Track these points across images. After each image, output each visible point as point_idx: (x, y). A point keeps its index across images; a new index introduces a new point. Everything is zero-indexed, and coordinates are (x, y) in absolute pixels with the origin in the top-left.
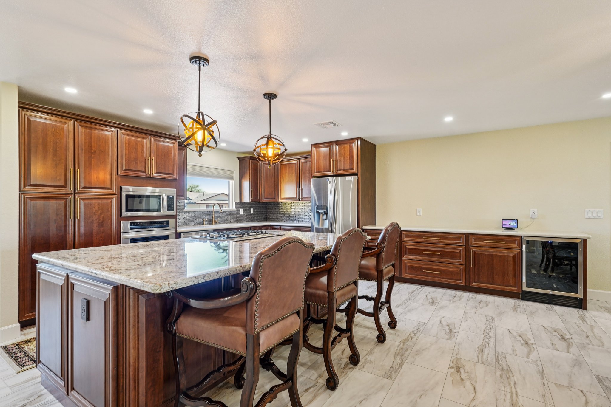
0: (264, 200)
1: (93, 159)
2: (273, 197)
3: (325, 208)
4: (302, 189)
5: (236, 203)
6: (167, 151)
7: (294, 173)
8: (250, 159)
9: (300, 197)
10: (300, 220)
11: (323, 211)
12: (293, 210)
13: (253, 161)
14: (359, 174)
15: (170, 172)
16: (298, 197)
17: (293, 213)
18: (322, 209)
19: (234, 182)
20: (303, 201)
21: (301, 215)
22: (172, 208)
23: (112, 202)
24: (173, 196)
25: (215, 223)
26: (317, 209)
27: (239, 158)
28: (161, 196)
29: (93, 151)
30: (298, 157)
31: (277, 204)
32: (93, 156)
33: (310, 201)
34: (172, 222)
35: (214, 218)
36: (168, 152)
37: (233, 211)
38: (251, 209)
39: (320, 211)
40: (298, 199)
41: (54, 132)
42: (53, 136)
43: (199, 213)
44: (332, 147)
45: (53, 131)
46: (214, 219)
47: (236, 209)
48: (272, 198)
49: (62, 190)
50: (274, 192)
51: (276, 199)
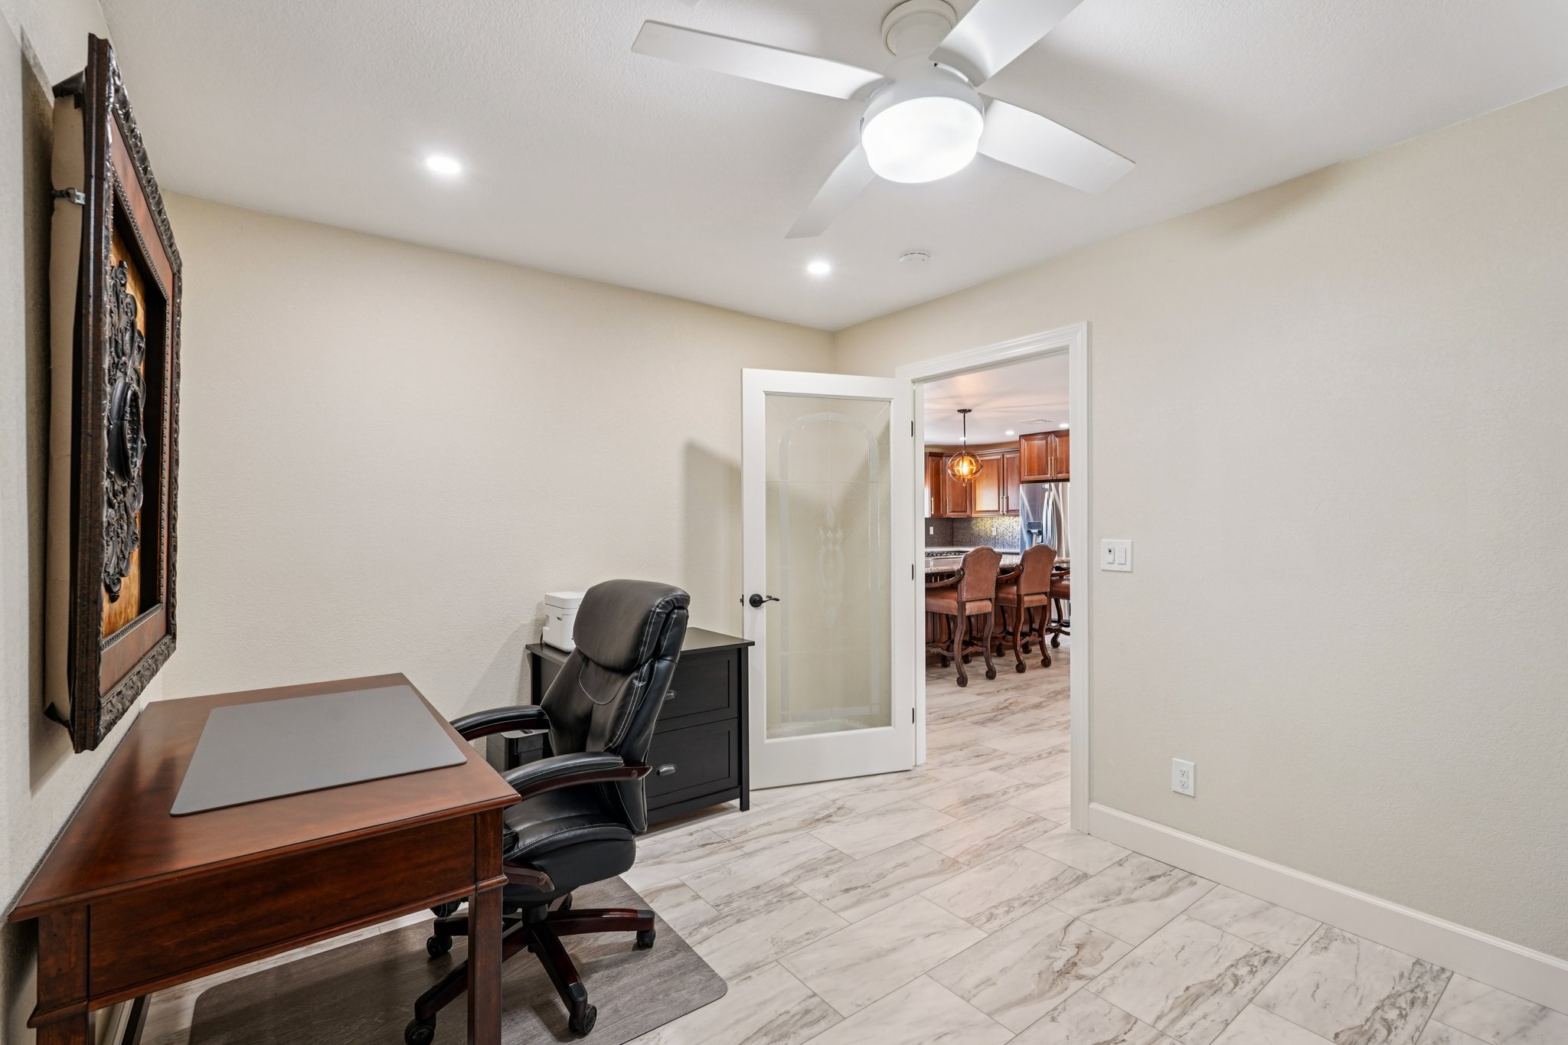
0: (949, 514)
3: (1040, 525)
4: (1007, 498)
7: (996, 474)
9: (1005, 510)
10: (1005, 544)
11: (1036, 531)
12: (994, 529)
13: (933, 458)
16: (1001, 510)
17: (994, 534)
18: (1035, 528)
20: (1010, 516)
21: (1007, 537)
26: (1029, 528)
30: (1002, 450)
31: (969, 519)
33: (1018, 516)
39: (1032, 531)
40: (1001, 513)
44: (1049, 438)
48: (961, 512)
50: (964, 502)
51: (968, 513)
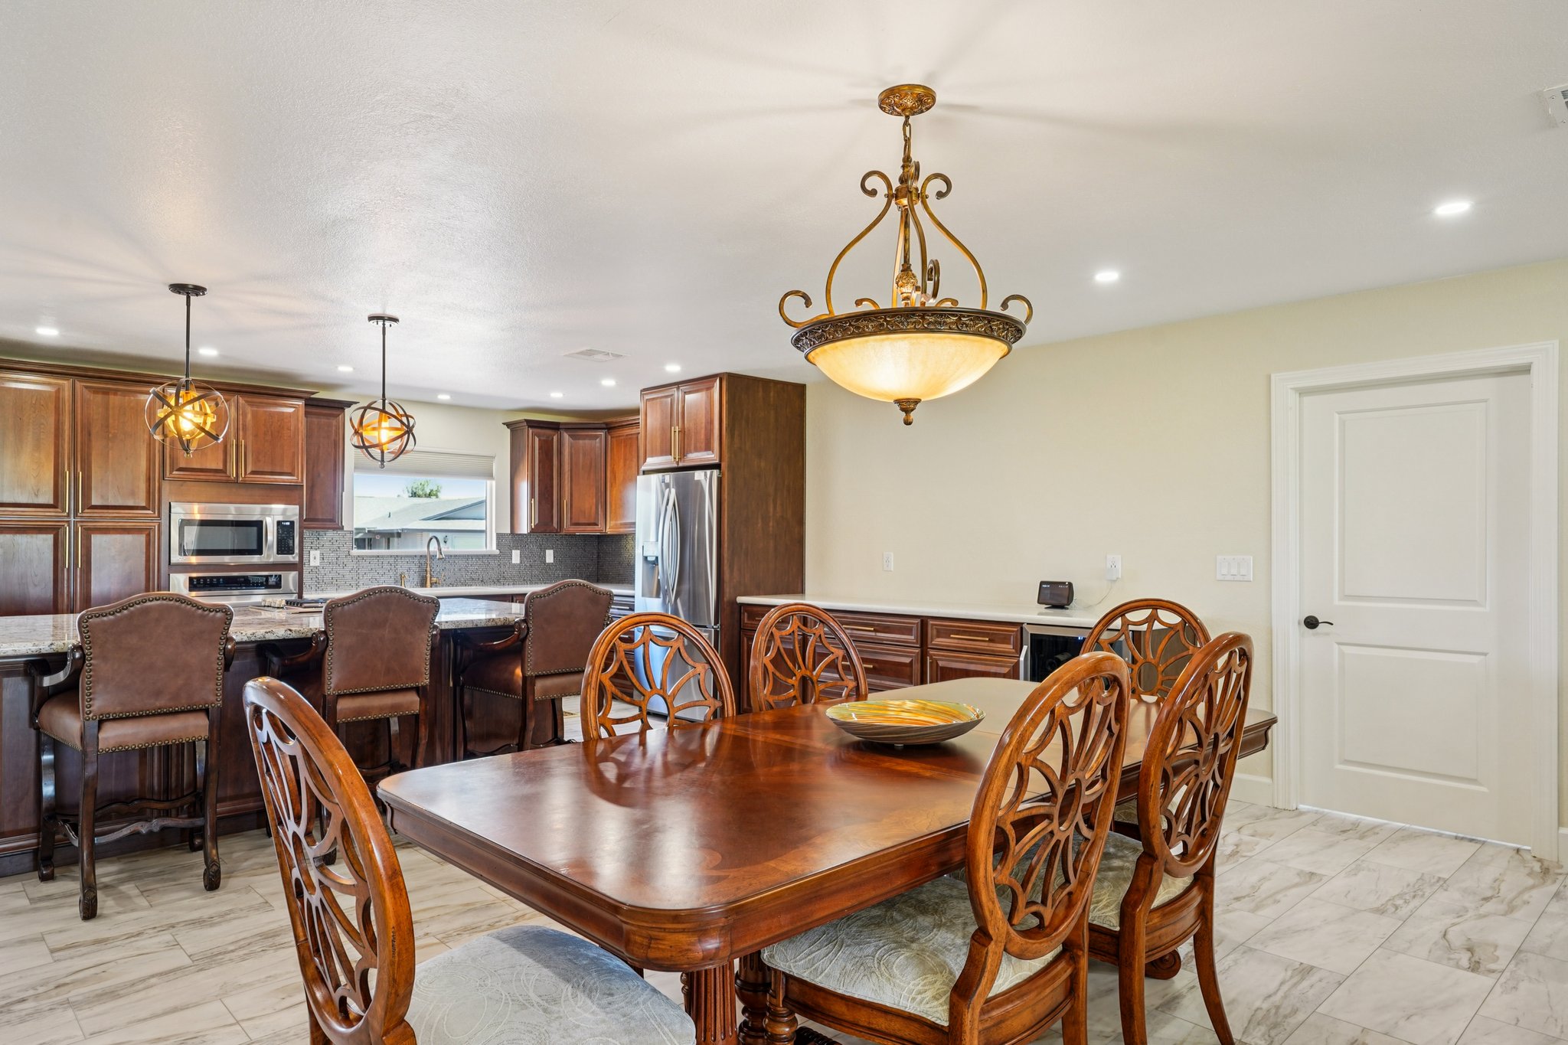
1: (110, 452)
2: (592, 521)
5: (499, 536)
6: (279, 423)
8: (529, 426)
14: (724, 465)
15: (286, 470)
19: (494, 482)
22: (289, 547)
23: (151, 535)
24: (292, 523)
25: (431, 584)
27: (508, 425)
28: (262, 522)
29: (110, 435)
32: (110, 444)
34: (290, 578)
35: (429, 573)
36: (280, 426)
37: (490, 555)
38: (547, 551)
41: (35, 404)
42: (35, 412)
43: (392, 561)
45: (34, 402)
46: (428, 575)
47: (498, 552)
49: (50, 512)
